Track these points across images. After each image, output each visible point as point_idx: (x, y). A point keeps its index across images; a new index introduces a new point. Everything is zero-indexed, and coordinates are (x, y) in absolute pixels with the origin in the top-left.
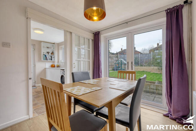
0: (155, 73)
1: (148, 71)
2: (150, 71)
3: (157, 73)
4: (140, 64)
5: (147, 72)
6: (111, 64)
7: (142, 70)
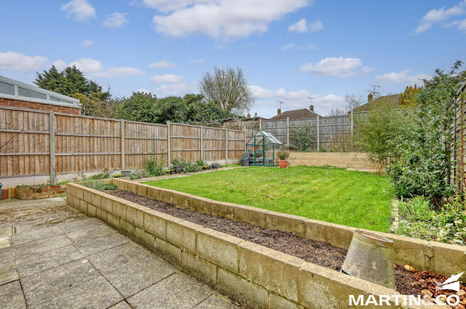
0: (358, 172)
1: (342, 166)
2: (344, 166)
3: (366, 173)
4: (320, 146)
5: (335, 168)
6: (236, 146)
7: (323, 163)
